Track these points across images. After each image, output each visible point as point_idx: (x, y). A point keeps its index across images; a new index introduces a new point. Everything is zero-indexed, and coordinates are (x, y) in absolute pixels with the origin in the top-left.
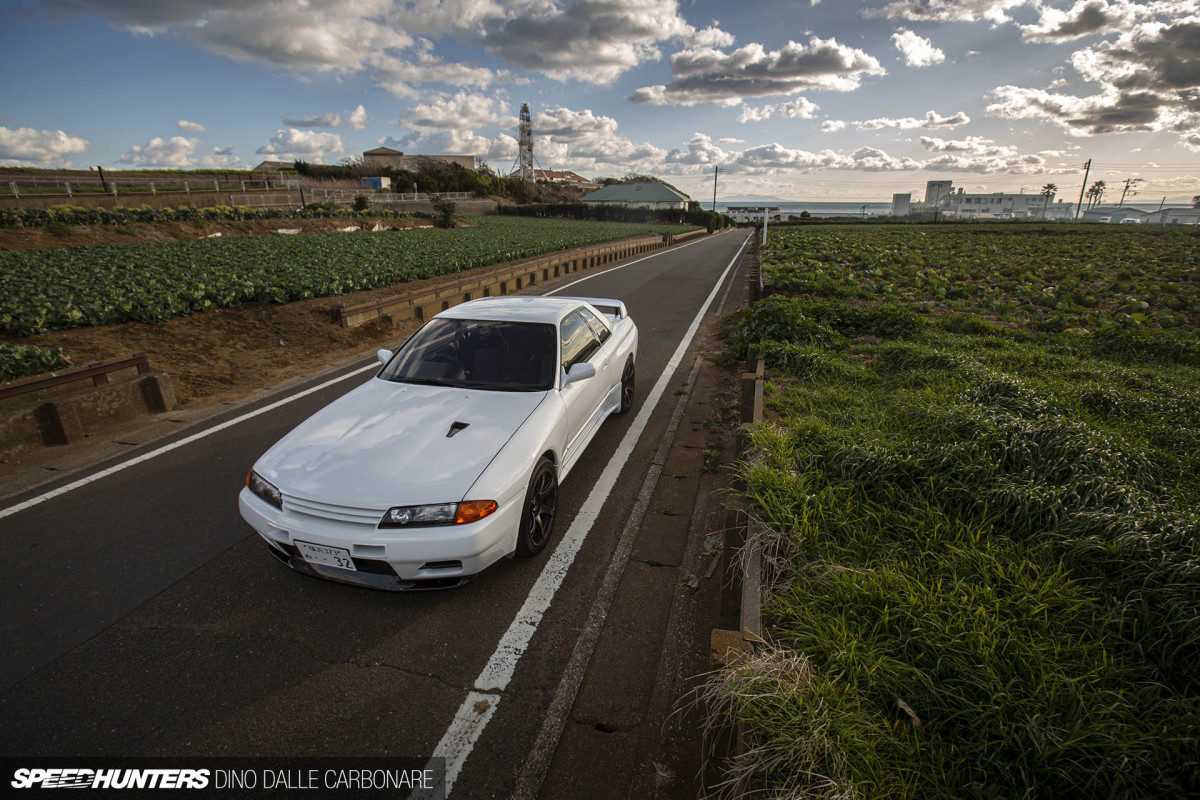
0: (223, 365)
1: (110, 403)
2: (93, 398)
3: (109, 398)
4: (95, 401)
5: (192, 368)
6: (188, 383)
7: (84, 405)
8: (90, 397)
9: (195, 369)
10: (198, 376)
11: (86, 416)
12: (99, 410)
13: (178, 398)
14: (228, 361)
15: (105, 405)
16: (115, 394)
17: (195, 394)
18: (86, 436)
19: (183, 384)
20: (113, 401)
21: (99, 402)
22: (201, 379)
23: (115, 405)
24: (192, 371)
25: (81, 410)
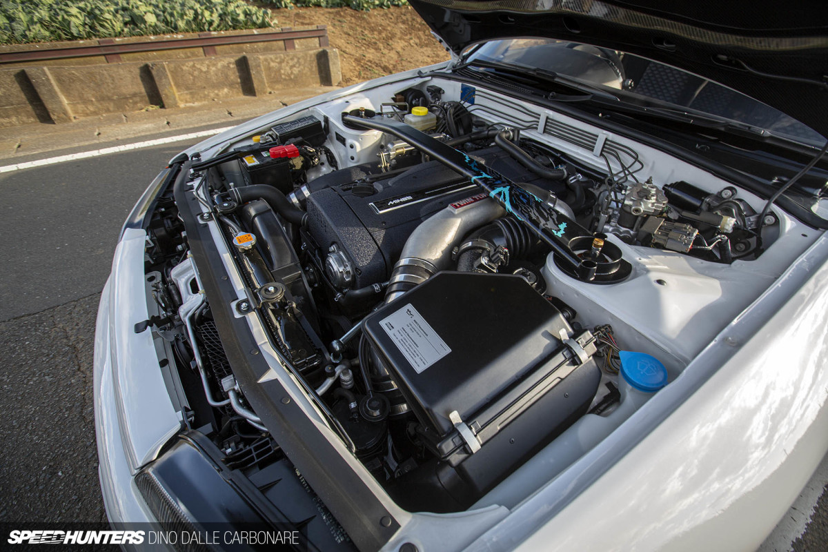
0: (393, 56)
1: (292, 67)
2: (278, 60)
3: (291, 63)
4: (280, 63)
5: (369, 53)
6: (358, 65)
7: (272, 64)
8: (276, 58)
9: (371, 54)
10: (370, 61)
11: (273, 75)
12: (282, 71)
13: (344, 76)
14: (398, 53)
15: (288, 68)
16: (296, 60)
17: (359, 76)
18: (270, 93)
19: (354, 64)
20: (294, 66)
21: (283, 64)
22: (369, 64)
23: (296, 70)
24: (367, 55)
25: (269, 69)
